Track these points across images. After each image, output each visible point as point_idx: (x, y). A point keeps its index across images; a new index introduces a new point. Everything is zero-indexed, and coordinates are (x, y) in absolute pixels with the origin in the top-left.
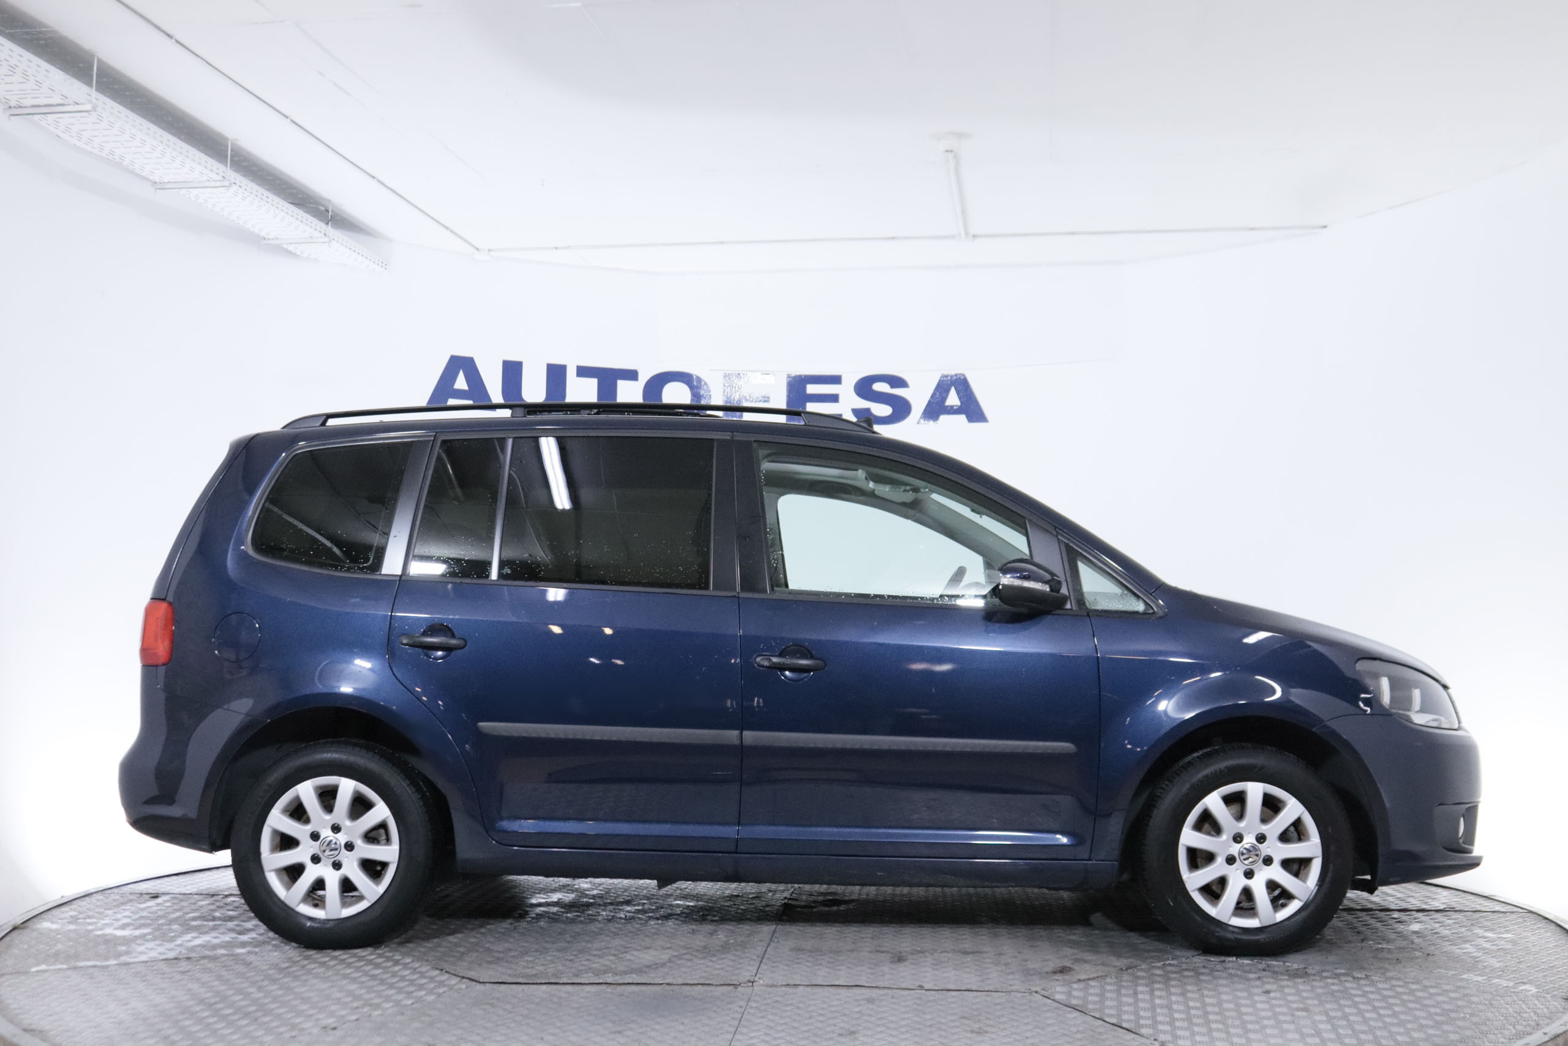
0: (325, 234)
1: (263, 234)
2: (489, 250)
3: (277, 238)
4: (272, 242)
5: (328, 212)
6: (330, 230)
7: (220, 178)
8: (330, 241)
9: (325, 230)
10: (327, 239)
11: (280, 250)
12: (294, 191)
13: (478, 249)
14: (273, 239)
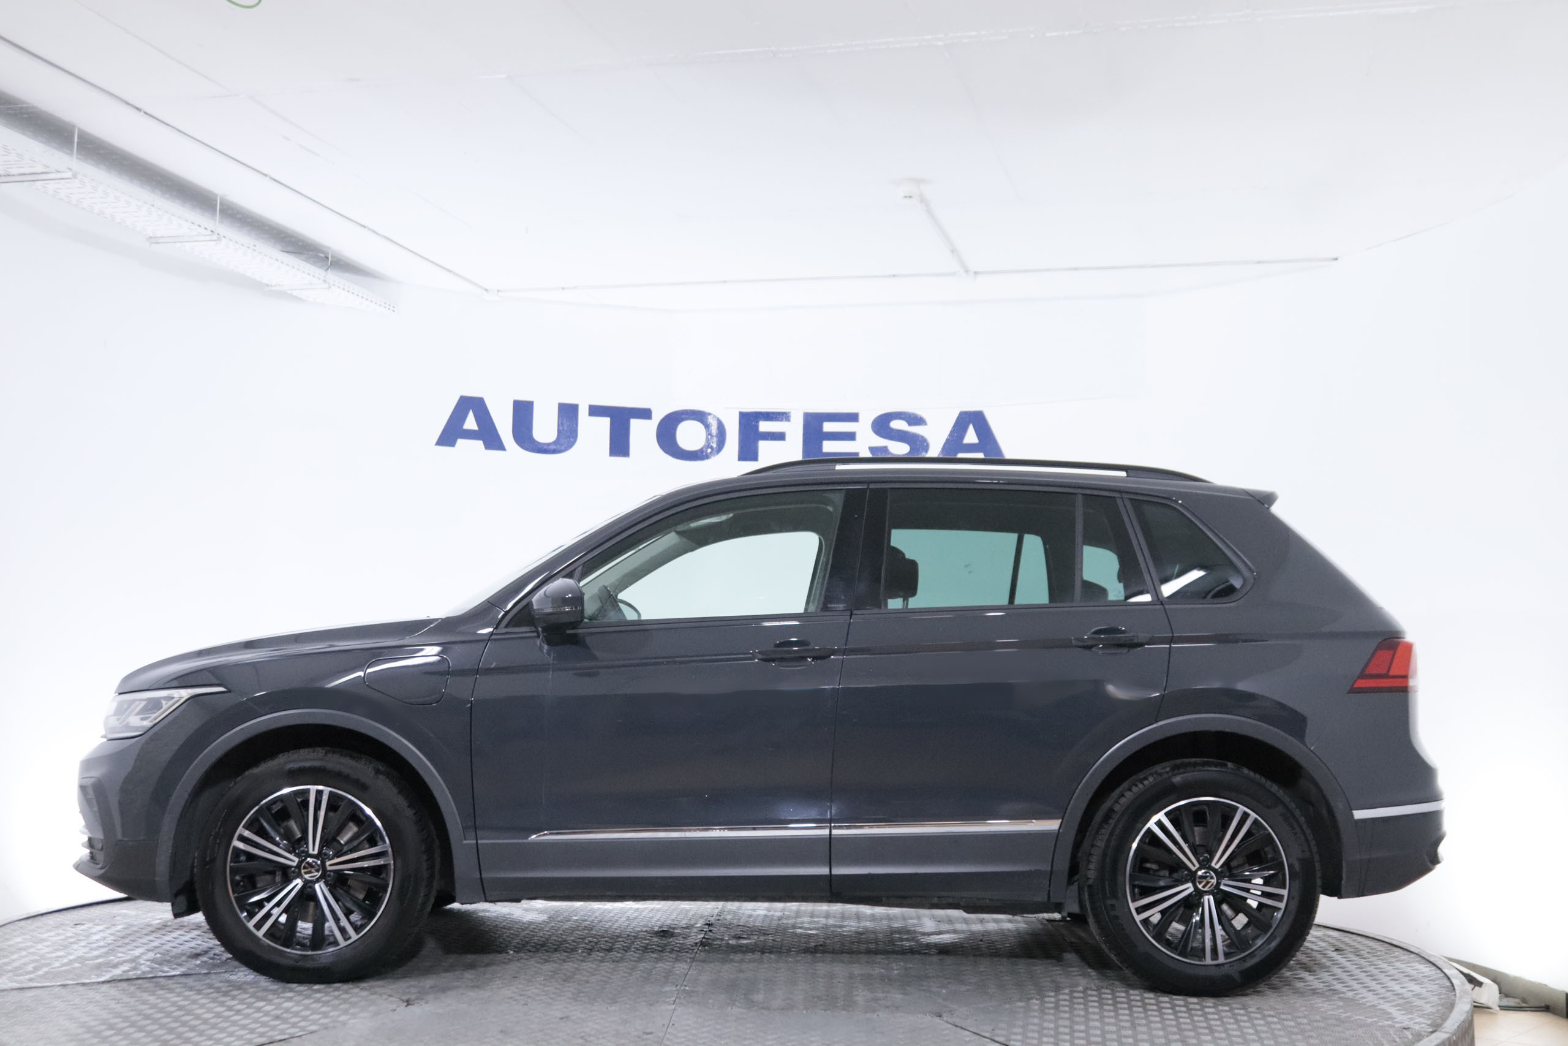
0: (325, 281)
1: (265, 281)
2: (498, 291)
3: (279, 285)
4: (274, 288)
5: (328, 258)
6: (332, 276)
7: (209, 232)
8: (330, 287)
9: (325, 277)
10: (326, 286)
11: (283, 295)
12: (293, 240)
13: (486, 290)
14: (276, 286)
